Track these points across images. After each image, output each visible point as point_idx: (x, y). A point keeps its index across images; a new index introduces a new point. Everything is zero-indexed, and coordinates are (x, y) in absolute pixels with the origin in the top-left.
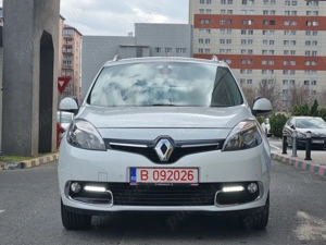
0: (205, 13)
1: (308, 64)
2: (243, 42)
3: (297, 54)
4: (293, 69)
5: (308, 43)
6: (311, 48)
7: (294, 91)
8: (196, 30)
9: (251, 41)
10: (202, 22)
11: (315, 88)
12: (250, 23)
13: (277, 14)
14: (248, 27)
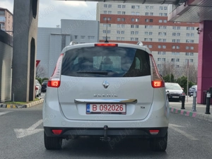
0: (107, 13)
1: (174, 47)
2: (132, 32)
3: (167, 41)
4: (165, 51)
5: (174, 34)
6: (176, 38)
7: (165, 66)
8: (102, 25)
9: (137, 32)
10: (105, 19)
11: (178, 63)
12: (137, 20)
13: (154, 15)
14: (135, 23)
